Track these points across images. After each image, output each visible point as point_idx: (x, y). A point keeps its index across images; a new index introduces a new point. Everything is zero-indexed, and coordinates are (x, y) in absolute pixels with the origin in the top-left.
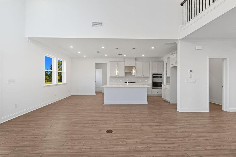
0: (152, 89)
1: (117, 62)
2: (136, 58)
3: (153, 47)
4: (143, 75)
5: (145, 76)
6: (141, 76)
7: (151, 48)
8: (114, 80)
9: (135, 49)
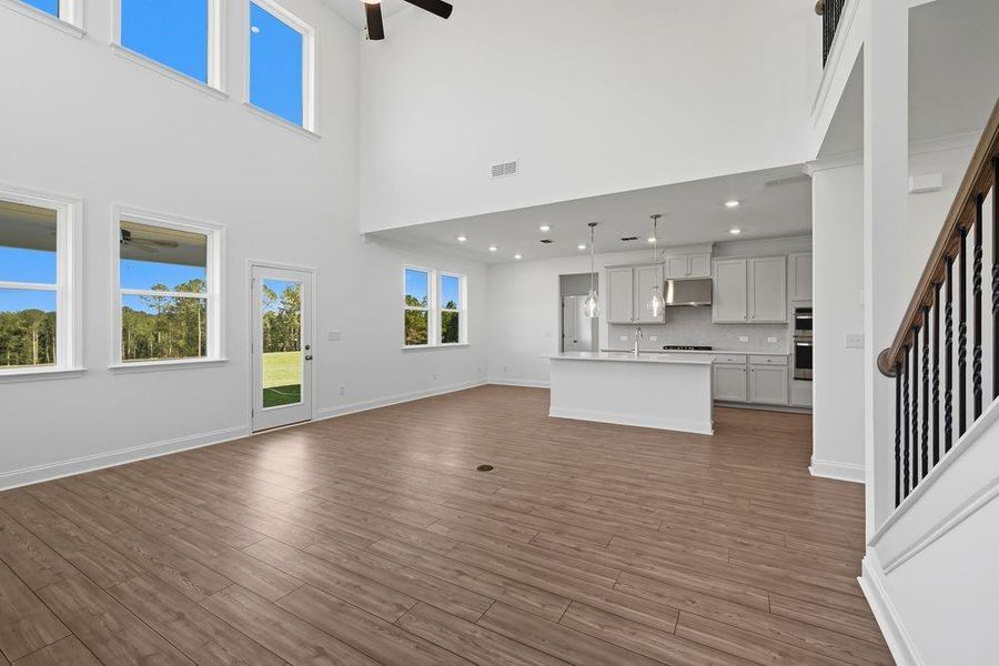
0: (796, 379)
1: (633, 267)
2: (715, 245)
3: (735, 200)
4: (751, 314)
5: (761, 318)
6: (740, 318)
7: (722, 204)
8: (624, 338)
9: (659, 216)
